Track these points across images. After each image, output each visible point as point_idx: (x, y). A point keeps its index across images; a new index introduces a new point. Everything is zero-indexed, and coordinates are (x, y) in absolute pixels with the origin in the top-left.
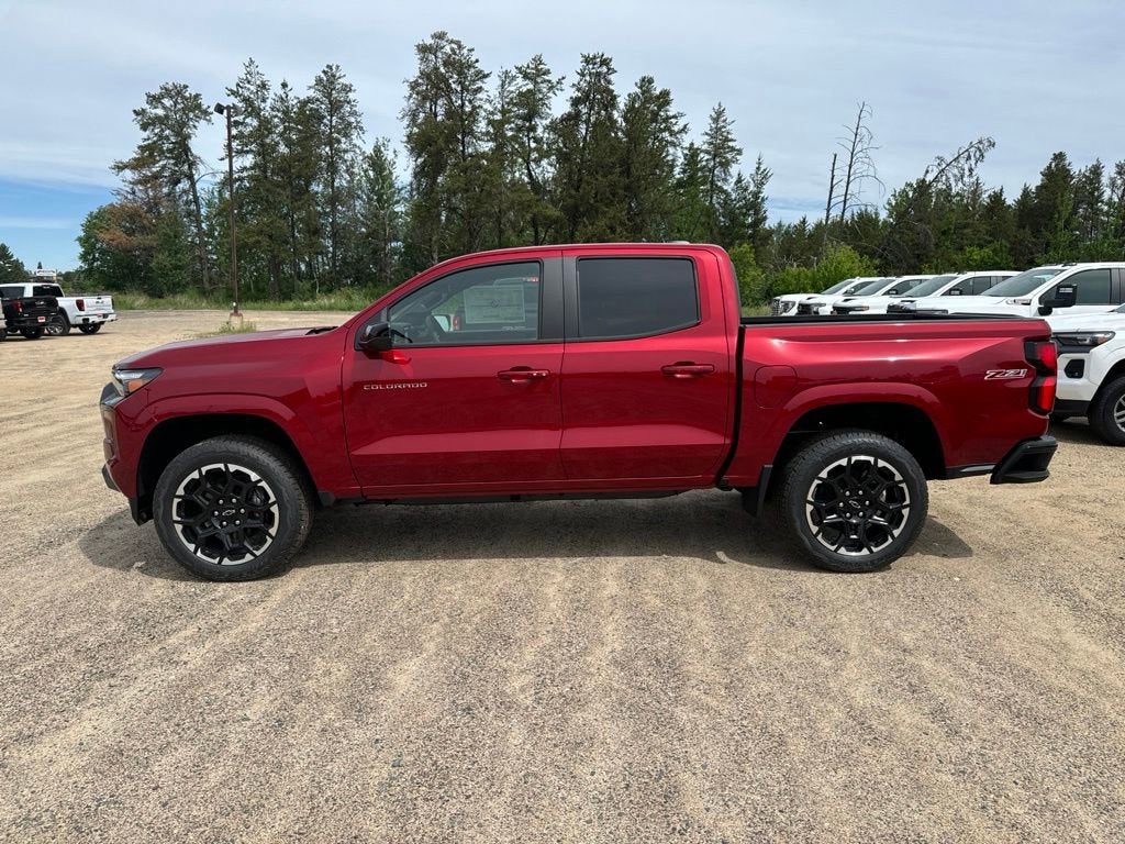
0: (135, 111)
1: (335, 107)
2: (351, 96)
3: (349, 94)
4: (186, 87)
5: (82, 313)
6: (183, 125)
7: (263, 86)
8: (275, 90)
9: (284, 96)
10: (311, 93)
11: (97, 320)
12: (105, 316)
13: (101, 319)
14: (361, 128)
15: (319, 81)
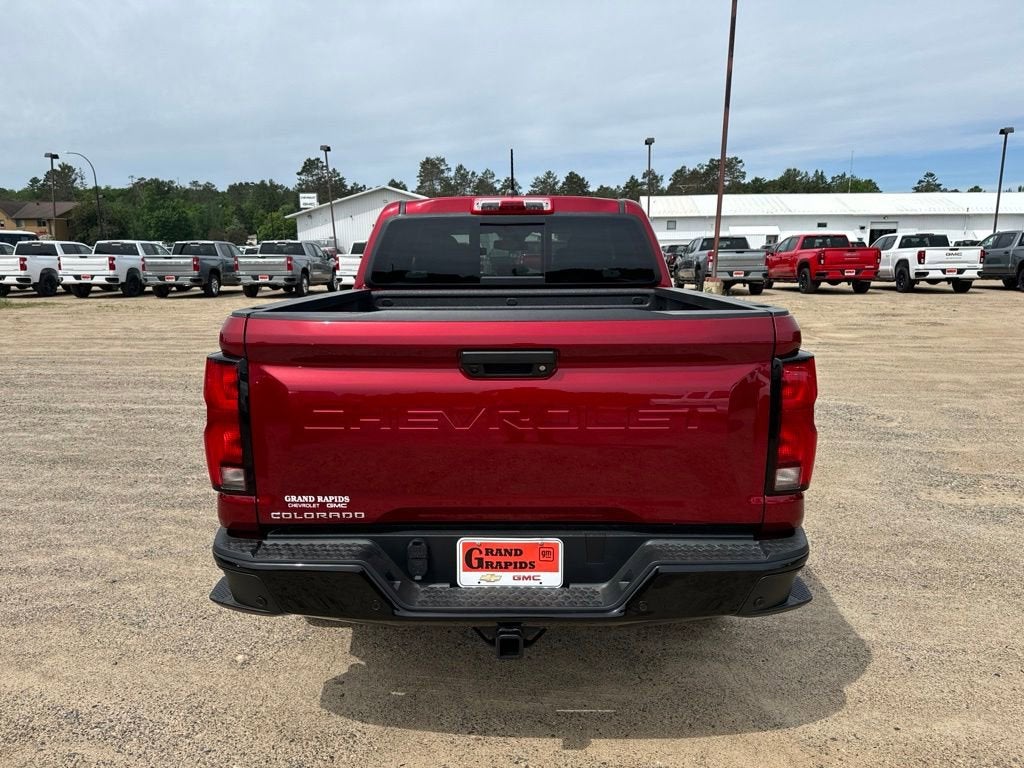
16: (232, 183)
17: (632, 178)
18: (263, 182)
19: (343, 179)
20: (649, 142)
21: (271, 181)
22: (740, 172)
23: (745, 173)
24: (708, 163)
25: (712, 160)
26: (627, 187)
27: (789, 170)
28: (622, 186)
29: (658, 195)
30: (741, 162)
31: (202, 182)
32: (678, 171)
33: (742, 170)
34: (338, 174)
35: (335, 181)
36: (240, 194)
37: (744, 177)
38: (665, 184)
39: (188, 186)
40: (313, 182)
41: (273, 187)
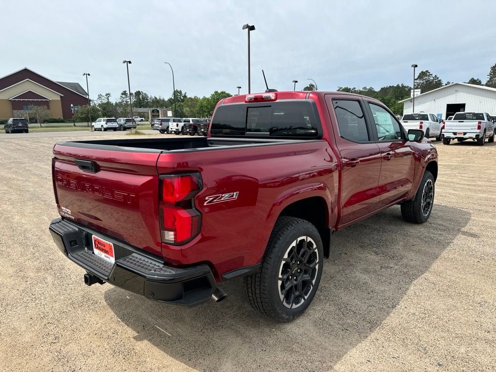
16: (383, 87)
18: (398, 85)
19: (440, 80)
21: (402, 85)
31: (368, 88)
34: (438, 78)
35: (435, 82)
36: (386, 91)
39: (361, 90)
40: (423, 83)
41: (404, 87)
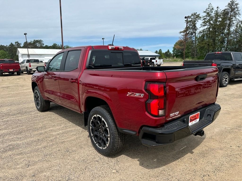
0: (185, 20)
1: (233, 10)
2: (238, 6)
3: (237, 5)
4: (196, 13)
5: (157, 63)
6: (195, 21)
7: (213, 9)
8: (215, 9)
9: (217, 10)
10: (226, 8)
11: (159, 64)
12: (161, 63)
13: (160, 64)
14: (240, 14)
15: (229, 4)
17: (11, 43)
20: (25, 34)
22: (42, 43)
23: (44, 44)
24: (33, 41)
25: (34, 40)
26: (10, 45)
27: (54, 44)
28: (8, 45)
29: (20, 48)
30: (42, 41)
32: (25, 42)
33: (43, 43)
37: (44, 45)
38: (22, 45)
